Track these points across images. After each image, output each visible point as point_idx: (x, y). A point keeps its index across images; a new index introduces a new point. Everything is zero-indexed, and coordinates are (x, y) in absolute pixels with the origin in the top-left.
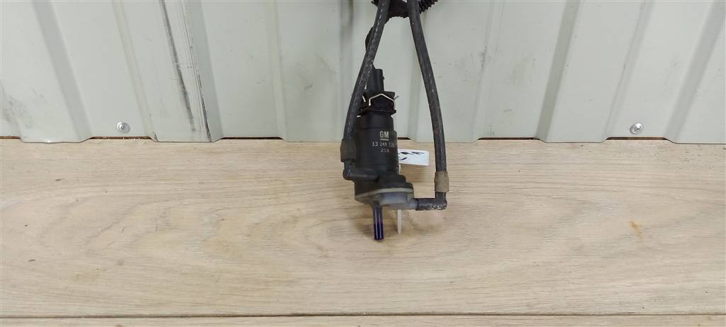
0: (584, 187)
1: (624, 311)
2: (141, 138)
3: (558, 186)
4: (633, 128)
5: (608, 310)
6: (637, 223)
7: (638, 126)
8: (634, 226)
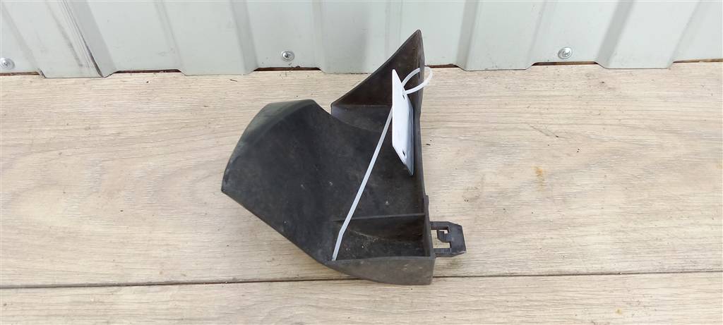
0: (495, 125)
1: (507, 272)
2: (29, 73)
3: (467, 125)
4: (561, 53)
5: (490, 270)
6: (543, 167)
7: (567, 50)
8: (539, 173)
